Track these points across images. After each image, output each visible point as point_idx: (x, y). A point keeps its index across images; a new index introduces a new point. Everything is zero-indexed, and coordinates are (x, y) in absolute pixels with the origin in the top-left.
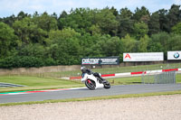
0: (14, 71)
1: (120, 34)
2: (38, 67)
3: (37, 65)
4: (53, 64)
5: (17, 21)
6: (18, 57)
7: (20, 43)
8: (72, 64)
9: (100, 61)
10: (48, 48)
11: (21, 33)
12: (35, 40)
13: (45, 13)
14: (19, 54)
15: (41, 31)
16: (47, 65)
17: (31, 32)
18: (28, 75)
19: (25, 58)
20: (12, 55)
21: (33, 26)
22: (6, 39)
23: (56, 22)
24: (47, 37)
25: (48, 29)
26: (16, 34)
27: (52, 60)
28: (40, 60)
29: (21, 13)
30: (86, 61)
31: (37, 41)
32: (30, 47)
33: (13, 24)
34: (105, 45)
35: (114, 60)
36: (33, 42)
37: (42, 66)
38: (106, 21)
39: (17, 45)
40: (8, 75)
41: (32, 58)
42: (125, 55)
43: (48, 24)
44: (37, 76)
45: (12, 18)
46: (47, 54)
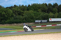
1: (48, 12)
2: (20, 23)
4: (25, 22)
5: (13, 8)
6: (14, 20)
7: (14, 15)
8: (32, 22)
9: (41, 21)
10: (24, 17)
11: (15, 12)
12: (19, 14)
13: (23, 5)
14: (14, 19)
15: (22, 11)
17: (18, 11)
18: (17, 26)
19: (16, 20)
20: (12, 19)
24: (23, 13)
25: (24, 11)
26: (13, 12)
27: (25, 21)
28: (21, 21)
29: (15, 5)
30: (37, 21)
31: (20, 15)
32: (18, 17)
33: (12, 9)
34: (43, 16)
35: (46, 21)
36: (19, 15)
37: (22, 23)
38: (43, 8)
40: (10, 26)
41: (18, 20)
42: (50, 19)
43: (24, 9)
44: (20, 26)
45: (12, 7)
46: (23, 19)
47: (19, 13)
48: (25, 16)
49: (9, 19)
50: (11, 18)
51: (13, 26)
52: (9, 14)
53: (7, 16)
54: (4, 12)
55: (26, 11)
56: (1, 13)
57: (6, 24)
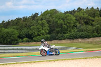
0: (75, 41)
2: (88, 38)
3: (88, 37)
4: (97, 36)
5: (77, 13)
6: (78, 33)
7: (78, 25)
10: (94, 27)
11: (79, 19)
12: (86, 23)
13: (92, 8)
14: (78, 31)
15: (91, 18)
16: (94, 37)
17: (84, 18)
18: (83, 43)
19: (81, 33)
20: (74, 32)
21: (86, 15)
22: (71, 23)
23: (99, 13)
24: (93, 21)
25: (94, 17)
26: (76, 20)
27: (96, 34)
28: (90, 34)
29: (79, 8)
31: (88, 24)
32: (84, 27)
33: (75, 15)
37: (91, 38)
39: (76, 26)
40: (72, 43)
41: (85, 33)
43: (94, 14)
44: (88, 43)
45: (74, 11)
46: (94, 31)
47: (85, 20)
48: (97, 26)
49: (70, 31)
50: (72, 30)
51: (77, 43)
52: (69, 23)
53: (66, 27)
54: (62, 19)
55: (97, 18)
56: (57, 22)
57: (64, 39)
